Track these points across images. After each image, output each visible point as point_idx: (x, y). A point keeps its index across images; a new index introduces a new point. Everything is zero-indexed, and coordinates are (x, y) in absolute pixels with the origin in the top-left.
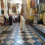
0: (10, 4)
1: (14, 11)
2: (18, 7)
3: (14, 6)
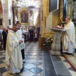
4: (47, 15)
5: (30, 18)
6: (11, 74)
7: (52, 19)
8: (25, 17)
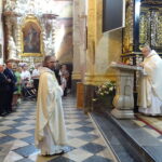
0: (16, 15)
1: (31, 47)
2: (49, 28)
3: (31, 25)
4: (99, 38)
5: (46, 42)
6: (47, 156)
7: (107, 45)
8: (34, 40)
